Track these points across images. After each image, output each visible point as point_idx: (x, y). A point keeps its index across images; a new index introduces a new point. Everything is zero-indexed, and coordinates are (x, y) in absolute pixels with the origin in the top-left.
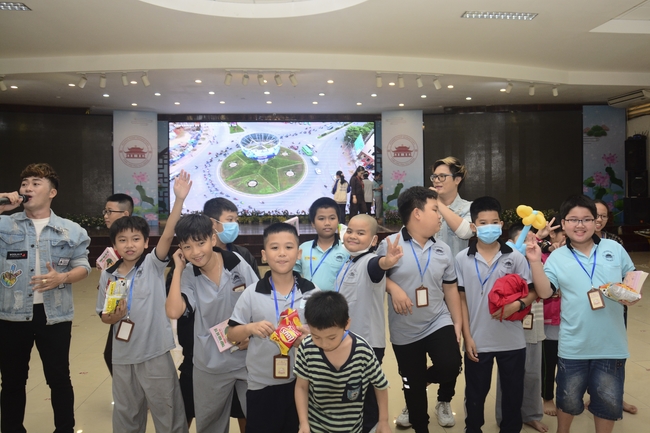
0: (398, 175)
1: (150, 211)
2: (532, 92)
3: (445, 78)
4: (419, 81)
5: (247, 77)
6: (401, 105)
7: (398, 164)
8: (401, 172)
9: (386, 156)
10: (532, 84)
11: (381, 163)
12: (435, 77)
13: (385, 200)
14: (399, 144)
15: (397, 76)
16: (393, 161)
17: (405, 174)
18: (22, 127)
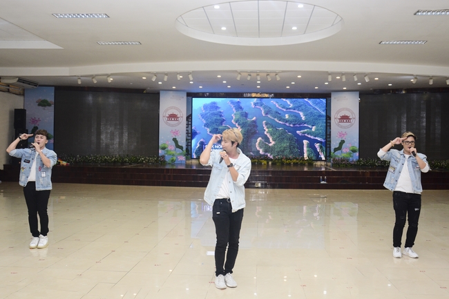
0: (341, 134)
1: (181, 154)
2: (431, 82)
3: (372, 75)
4: (355, 77)
5: (250, 75)
6: (345, 88)
7: (341, 127)
8: (344, 133)
9: (334, 122)
10: (431, 78)
11: (330, 126)
12: (365, 75)
13: (332, 151)
14: (342, 114)
15: (342, 74)
16: (338, 125)
17: (346, 133)
18: (100, 99)
